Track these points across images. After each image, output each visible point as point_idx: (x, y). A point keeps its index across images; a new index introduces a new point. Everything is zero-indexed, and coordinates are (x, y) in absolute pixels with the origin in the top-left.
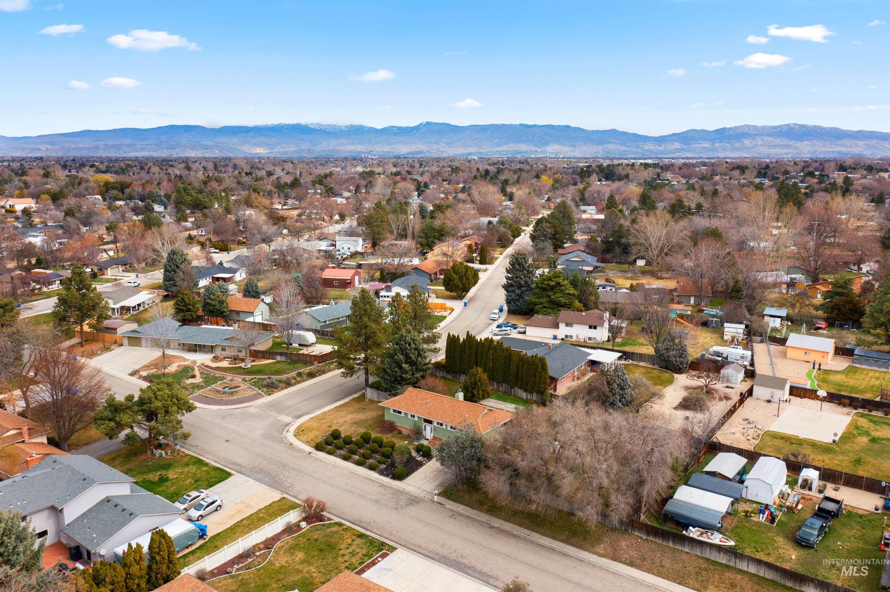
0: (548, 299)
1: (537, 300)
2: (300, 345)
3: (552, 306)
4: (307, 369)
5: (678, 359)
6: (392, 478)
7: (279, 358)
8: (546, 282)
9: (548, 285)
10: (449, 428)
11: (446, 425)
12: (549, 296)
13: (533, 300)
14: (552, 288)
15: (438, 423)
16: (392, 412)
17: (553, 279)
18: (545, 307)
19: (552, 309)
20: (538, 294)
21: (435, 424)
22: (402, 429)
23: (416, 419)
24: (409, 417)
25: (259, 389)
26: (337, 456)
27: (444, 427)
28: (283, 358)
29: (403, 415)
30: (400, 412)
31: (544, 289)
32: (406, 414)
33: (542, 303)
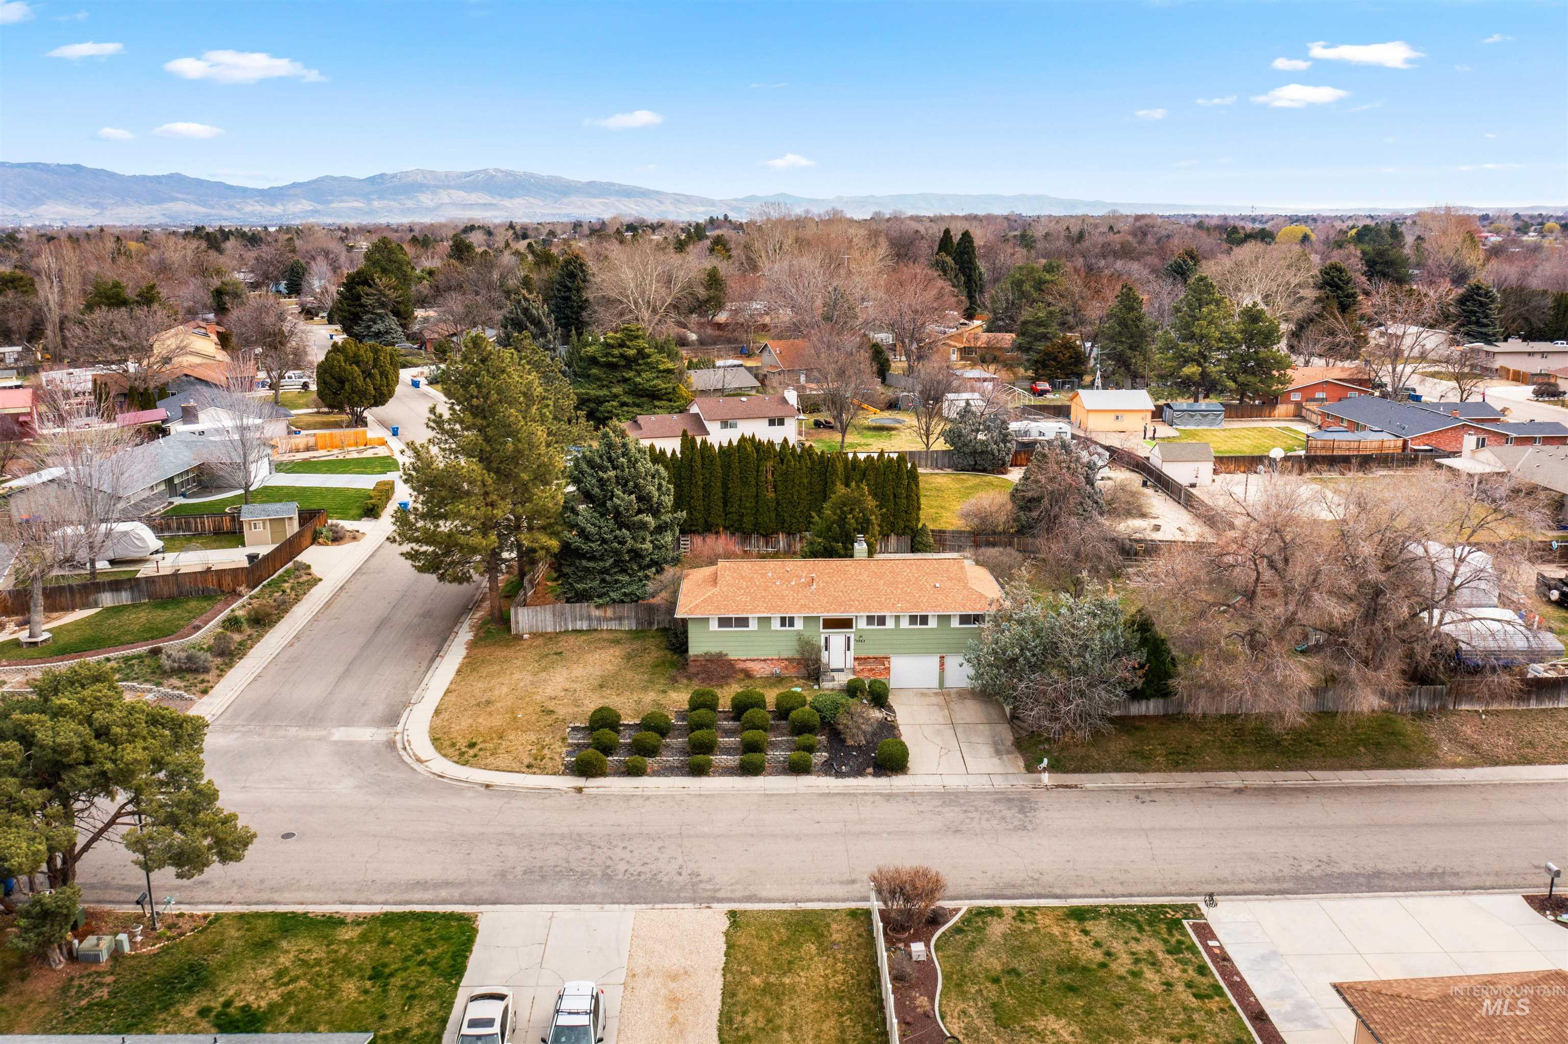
0: (627, 387)
1: (601, 393)
2: (112, 562)
3: (638, 401)
4: (238, 608)
5: (1002, 445)
6: (876, 774)
7: (107, 599)
8: (616, 352)
9: (622, 356)
10: (905, 624)
11: (897, 618)
12: (625, 380)
13: (592, 392)
14: (630, 362)
15: (870, 619)
16: (714, 626)
17: (628, 343)
18: (623, 404)
19: (638, 406)
20: (599, 379)
21: (862, 624)
22: (749, 665)
23: (799, 625)
24: (776, 625)
25: (158, 684)
26: (656, 773)
27: (890, 624)
28: (125, 597)
29: (753, 626)
30: (743, 622)
31: (612, 366)
32: (764, 621)
33: (616, 396)
